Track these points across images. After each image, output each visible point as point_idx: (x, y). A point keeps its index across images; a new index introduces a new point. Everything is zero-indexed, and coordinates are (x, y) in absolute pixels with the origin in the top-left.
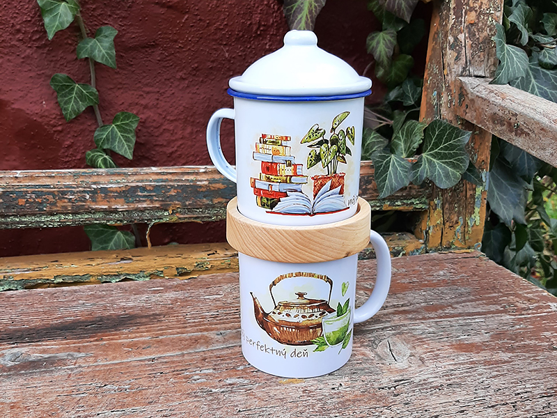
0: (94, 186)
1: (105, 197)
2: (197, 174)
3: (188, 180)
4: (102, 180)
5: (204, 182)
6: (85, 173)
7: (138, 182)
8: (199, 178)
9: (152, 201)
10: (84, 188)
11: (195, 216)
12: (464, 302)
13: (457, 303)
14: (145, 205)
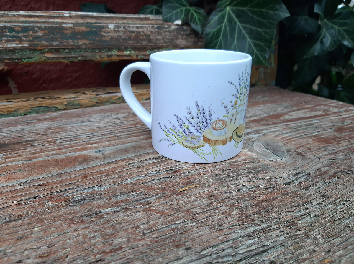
2: (63, 17)
3: (54, 23)
5: (69, 25)
8: (64, 21)
9: (21, 41)
11: (62, 56)
12: (293, 111)
13: (289, 112)
14: (14, 45)
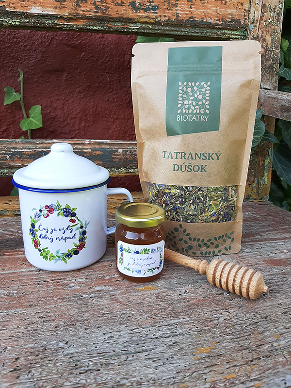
0: (13, 150)
1: (20, 158)
2: (84, 144)
3: (77, 148)
4: (18, 146)
5: (89, 150)
6: (8, 141)
7: (42, 148)
8: (85, 147)
10: (6, 151)
12: (267, 231)
13: (263, 232)
